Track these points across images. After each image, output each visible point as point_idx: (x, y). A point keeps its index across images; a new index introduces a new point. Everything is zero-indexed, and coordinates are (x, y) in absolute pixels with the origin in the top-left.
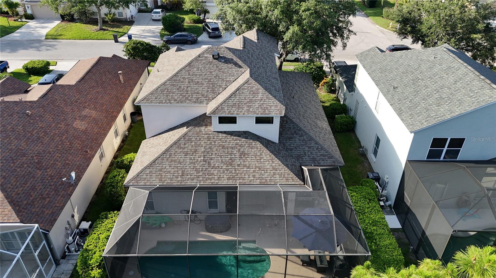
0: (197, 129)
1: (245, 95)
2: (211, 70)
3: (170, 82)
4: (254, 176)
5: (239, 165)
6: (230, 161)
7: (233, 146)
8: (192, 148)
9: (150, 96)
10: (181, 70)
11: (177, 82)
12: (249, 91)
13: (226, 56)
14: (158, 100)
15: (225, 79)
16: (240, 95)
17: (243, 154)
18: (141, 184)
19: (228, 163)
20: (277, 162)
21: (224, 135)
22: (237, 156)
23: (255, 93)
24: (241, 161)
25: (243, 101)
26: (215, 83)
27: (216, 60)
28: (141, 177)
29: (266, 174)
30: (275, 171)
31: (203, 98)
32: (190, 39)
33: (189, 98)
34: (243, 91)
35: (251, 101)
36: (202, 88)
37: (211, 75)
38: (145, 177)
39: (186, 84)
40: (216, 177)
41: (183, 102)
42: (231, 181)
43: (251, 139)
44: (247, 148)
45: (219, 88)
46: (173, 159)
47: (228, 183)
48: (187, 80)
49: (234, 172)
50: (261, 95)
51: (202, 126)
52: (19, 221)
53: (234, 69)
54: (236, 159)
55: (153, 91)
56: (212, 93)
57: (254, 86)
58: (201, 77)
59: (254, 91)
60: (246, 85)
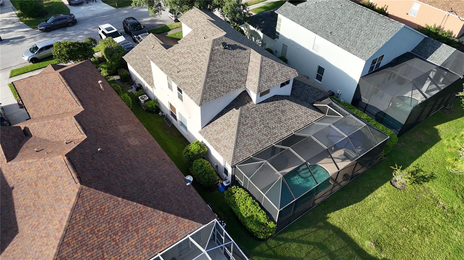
0: (245, 107)
1: (268, 70)
2: (229, 59)
3: (209, 79)
4: (298, 123)
5: (285, 120)
6: (279, 120)
7: (274, 109)
8: (252, 122)
9: (204, 96)
11: (213, 77)
12: (269, 66)
13: (230, 44)
14: (212, 96)
15: (242, 63)
16: (265, 71)
17: (283, 112)
18: (241, 161)
19: (279, 122)
20: (304, 108)
21: (264, 104)
22: (281, 115)
24: (285, 117)
26: (238, 68)
27: (227, 50)
28: (237, 156)
29: (303, 118)
30: (306, 115)
31: (239, 83)
32: (70, 21)
35: (274, 74)
36: (233, 75)
37: (232, 63)
38: (239, 155)
39: (220, 76)
40: (279, 134)
41: (229, 91)
42: (288, 132)
43: (280, 100)
44: (283, 106)
45: (243, 71)
46: (246, 134)
47: (288, 135)
49: (286, 126)
50: (276, 66)
51: (246, 104)
52: (201, 224)
53: (242, 53)
54: (281, 117)
56: (242, 77)
57: (269, 61)
58: (226, 67)
59: (271, 65)
60: (263, 63)
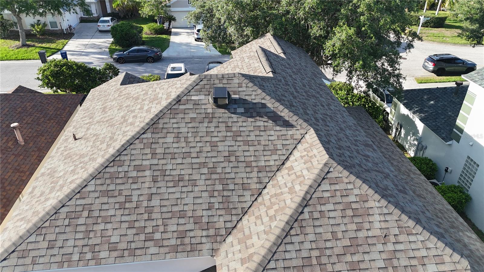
1: (332, 222)
2: (215, 139)
3: (99, 182)
9: (32, 239)
10: (130, 143)
11: (119, 181)
12: (340, 207)
13: (247, 98)
14: (55, 251)
15: (254, 164)
16: (317, 223)
25: (329, 244)
26: (227, 176)
27: (223, 110)
31: (199, 233)
32: (152, 55)
33: (157, 236)
34: (323, 208)
36: (192, 195)
37: (215, 154)
39: (147, 185)
41: (138, 252)
45: (240, 192)
48: (148, 173)
50: (377, 218)
53: (272, 133)
55: (43, 220)
56: (222, 212)
57: (350, 186)
58: (189, 160)
59: (354, 206)
60: (325, 186)
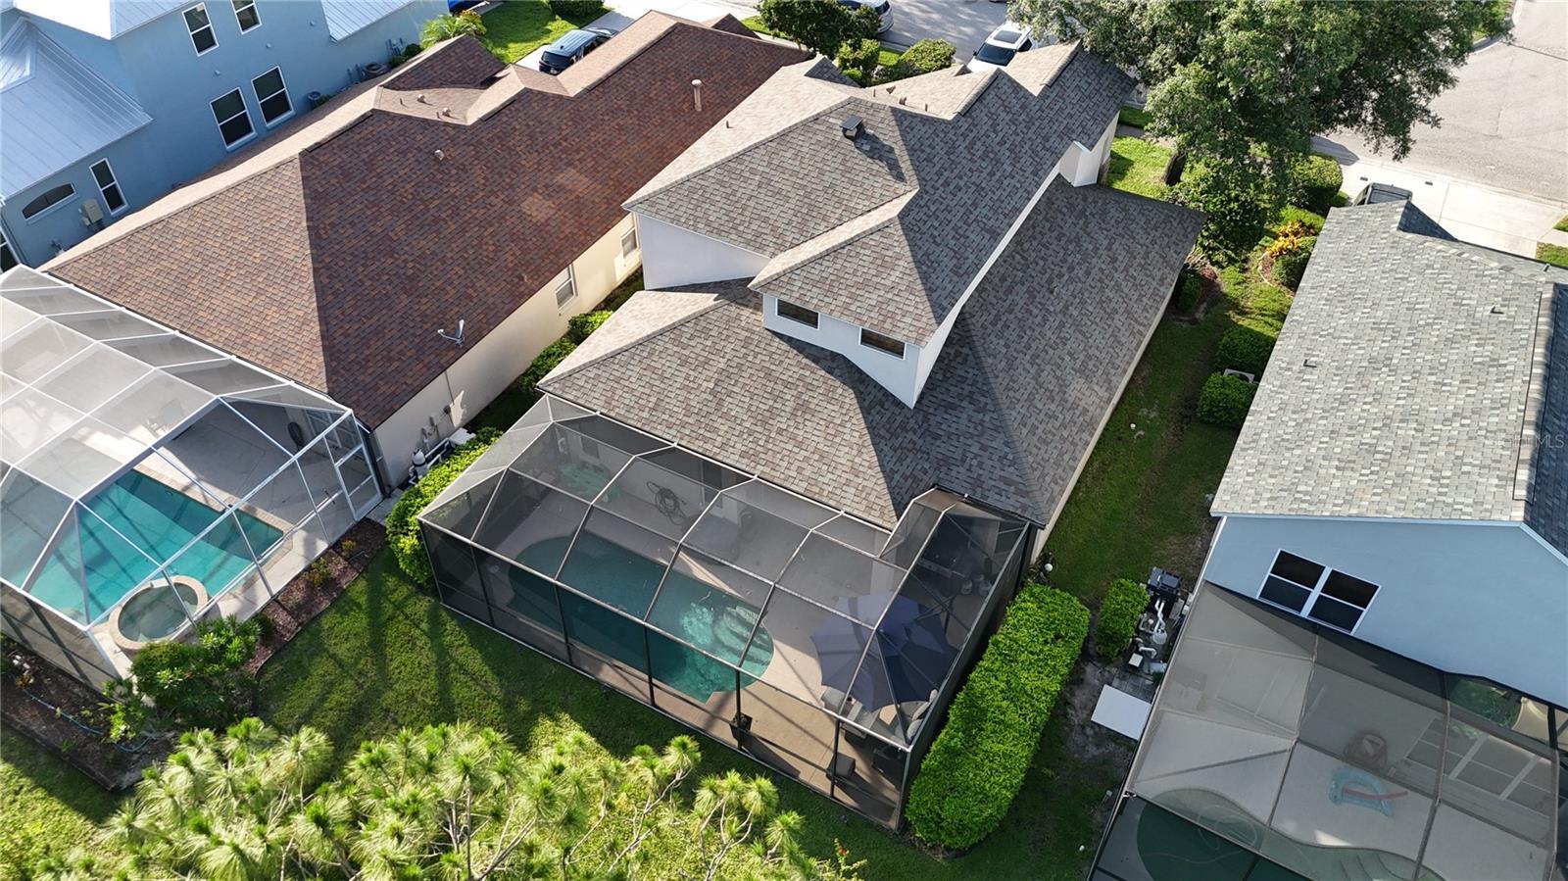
0: (734, 309)
1: (861, 263)
2: (825, 168)
3: (719, 171)
4: (800, 470)
5: (780, 432)
6: (767, 414)
7: (790, 380)
8: (702, 353)
9: (661, 196)
10: (756, 146)
11: (733, 176)
12: (875, 255)
13: (880, 136)
14: (672, 211)
15: (845, 202)
16: (849, 259)
17: (803, 408)
18: (568, 396)
19: (760, 417)
20: (870, 455)
21: (785, 346)
22: (788, 409)
23: (885, 265)
24: (792, 423)
25: (847, 276)
26: (817, 204)
27: (849, 142)
28: (575, 381)
29: (830, 476)
30: (852, 477)
31: (771, 238)
33: (741, 228)
34: (862, 251)
35: (864, 284)
36: (781, 208)
37: (817, 181)
38: (581, 383)
39: (752, 187)
40: (719, 439)
41: (723, 234)
42: (745, 461)
43: (839, 377)
44: (821, 397)
45: (819, 221)
46: (653, 364)
47: (738, 465)
48: (757, 178)
49: (761, 443)
50: (897, 274)
51: (747, 306)
52: (326, 389)
53: (880, 180)
54: (782, 414)
55: (672, 186)
56: (796, 230)
57: (896, 244)
58: (794, 179)
59: (886, 259)
60: (876, 237)
